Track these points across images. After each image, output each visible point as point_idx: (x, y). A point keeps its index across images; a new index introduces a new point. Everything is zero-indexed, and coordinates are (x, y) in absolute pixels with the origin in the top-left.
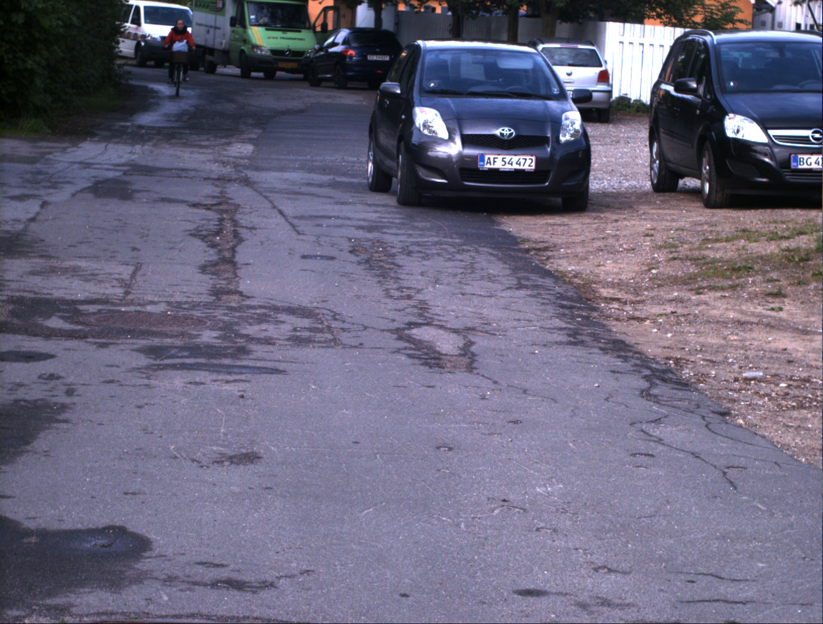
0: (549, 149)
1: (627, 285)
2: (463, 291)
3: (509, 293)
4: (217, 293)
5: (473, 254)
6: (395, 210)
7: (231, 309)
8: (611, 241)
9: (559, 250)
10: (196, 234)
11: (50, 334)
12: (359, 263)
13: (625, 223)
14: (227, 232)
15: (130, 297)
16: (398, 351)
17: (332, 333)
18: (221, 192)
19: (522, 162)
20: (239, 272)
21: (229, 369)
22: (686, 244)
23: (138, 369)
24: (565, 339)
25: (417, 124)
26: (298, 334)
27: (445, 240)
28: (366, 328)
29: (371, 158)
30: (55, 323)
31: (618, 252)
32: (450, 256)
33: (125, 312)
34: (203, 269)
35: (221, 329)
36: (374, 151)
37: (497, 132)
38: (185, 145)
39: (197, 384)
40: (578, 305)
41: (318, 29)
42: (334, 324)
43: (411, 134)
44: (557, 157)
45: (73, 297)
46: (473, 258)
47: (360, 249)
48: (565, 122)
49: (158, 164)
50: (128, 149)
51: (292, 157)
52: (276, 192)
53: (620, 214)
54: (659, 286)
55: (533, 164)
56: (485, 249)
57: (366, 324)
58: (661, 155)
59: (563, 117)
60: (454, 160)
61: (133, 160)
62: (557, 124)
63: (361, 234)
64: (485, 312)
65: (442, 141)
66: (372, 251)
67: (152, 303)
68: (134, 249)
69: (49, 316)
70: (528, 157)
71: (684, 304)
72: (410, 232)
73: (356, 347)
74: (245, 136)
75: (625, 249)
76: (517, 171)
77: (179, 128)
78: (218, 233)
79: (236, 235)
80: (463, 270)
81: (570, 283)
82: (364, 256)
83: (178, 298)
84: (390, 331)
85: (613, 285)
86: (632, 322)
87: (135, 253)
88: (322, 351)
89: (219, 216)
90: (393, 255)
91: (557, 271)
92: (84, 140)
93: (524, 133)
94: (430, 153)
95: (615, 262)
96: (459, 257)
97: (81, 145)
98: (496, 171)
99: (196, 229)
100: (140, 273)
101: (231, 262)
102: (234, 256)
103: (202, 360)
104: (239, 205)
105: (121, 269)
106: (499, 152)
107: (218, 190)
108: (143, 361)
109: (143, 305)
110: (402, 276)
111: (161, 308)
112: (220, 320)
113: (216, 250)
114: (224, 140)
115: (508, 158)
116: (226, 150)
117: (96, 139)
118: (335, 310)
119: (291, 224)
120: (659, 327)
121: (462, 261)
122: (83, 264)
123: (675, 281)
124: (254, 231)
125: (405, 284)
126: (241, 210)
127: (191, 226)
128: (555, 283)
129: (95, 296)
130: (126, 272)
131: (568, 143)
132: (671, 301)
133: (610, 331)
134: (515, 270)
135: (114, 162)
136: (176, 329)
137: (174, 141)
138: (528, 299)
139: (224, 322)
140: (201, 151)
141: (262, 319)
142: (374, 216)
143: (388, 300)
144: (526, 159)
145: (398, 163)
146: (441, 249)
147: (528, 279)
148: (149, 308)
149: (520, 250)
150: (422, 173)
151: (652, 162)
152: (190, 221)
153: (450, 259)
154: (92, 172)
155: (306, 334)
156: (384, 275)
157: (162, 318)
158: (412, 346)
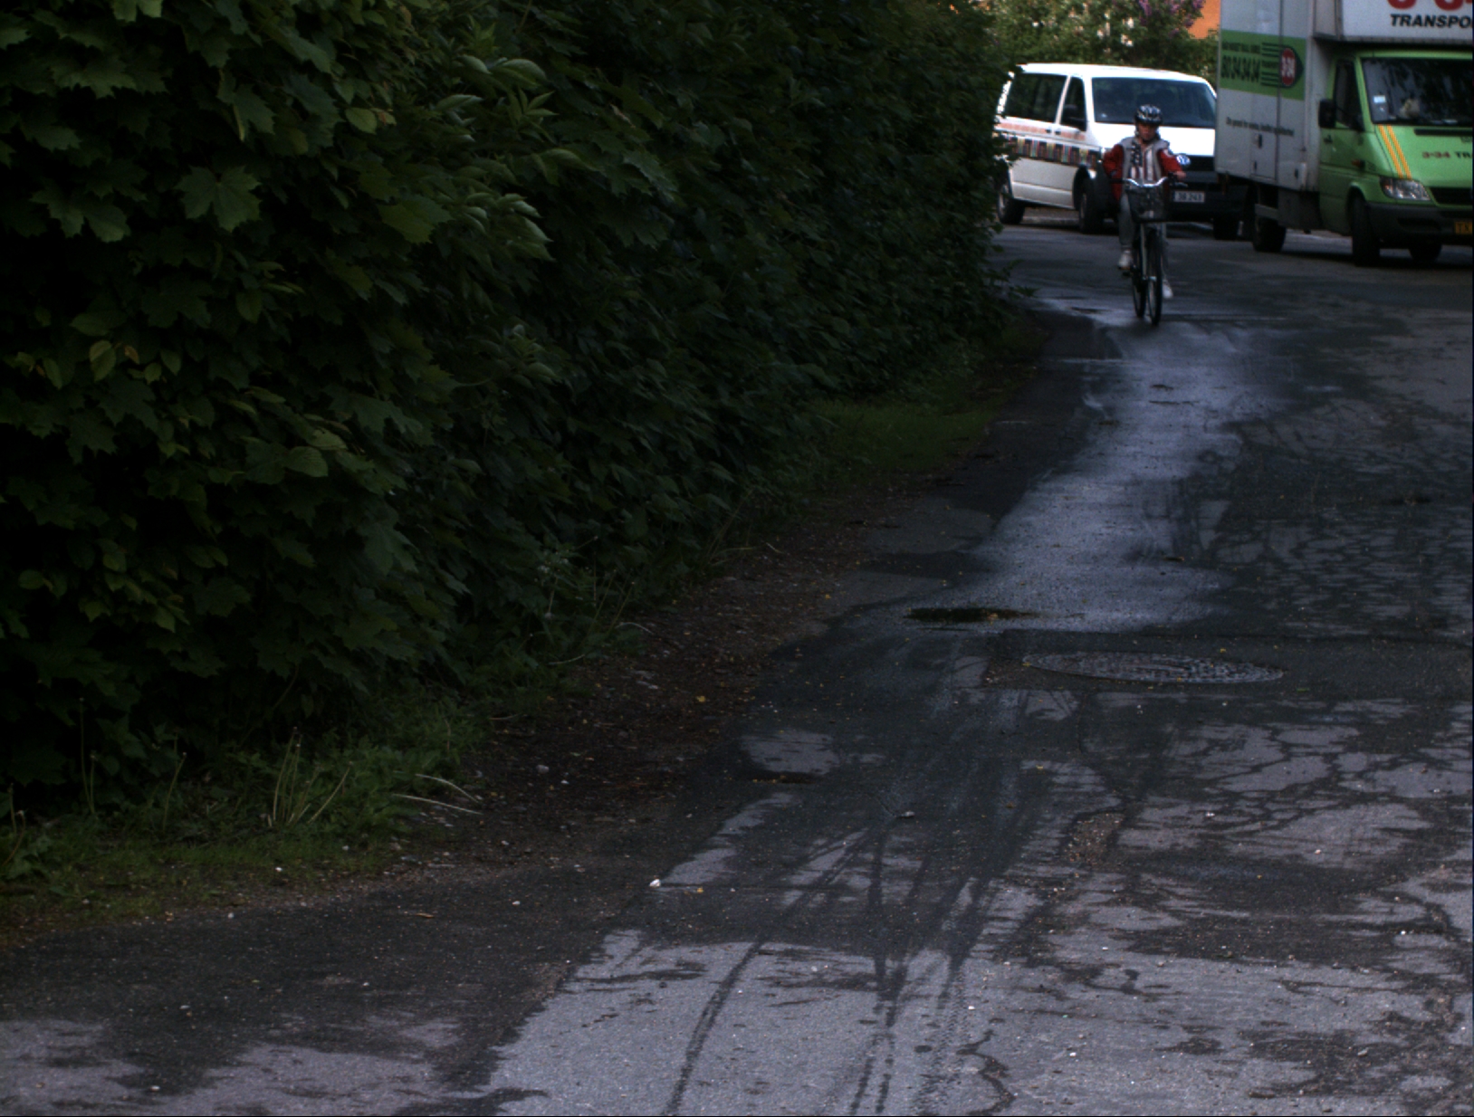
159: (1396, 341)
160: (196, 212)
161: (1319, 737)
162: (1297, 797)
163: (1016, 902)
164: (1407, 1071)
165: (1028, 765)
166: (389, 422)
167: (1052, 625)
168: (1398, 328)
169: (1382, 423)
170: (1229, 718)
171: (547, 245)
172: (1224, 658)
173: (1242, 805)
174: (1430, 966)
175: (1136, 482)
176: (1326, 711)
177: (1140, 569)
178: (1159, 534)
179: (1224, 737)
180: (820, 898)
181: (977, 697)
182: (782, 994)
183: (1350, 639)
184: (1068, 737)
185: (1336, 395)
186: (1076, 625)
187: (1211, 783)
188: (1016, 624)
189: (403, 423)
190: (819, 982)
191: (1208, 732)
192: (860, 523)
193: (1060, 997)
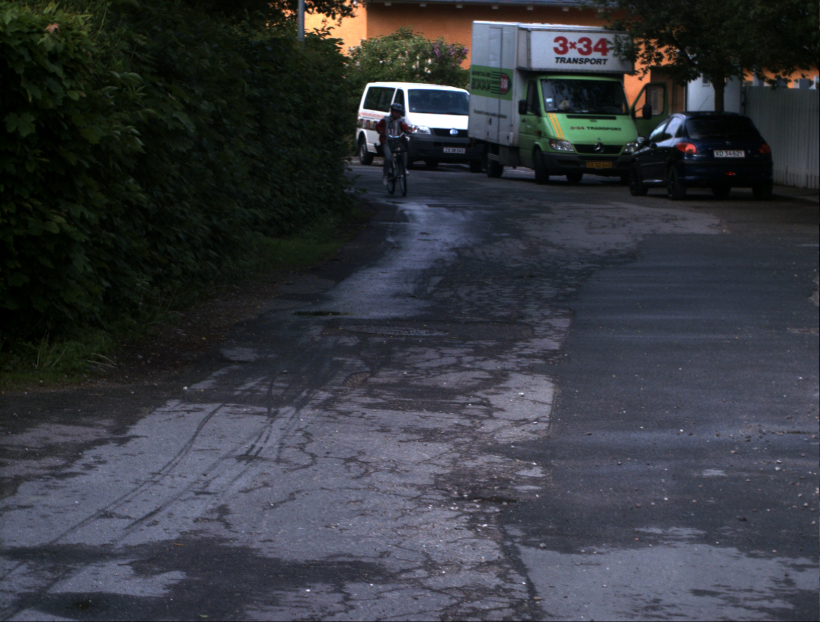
74: (536, 344)
77: (411, 322)
116: (490, 414)
159: (544, 216)
160: (11, 130)
161: (457, 352)
162: (441, 370)
163: (323, 395)
164: (457, 437)
165: (335, 359)
166: (82, 214)
167: (355, 317)
168: (547, 210)
169: (524, 248)
170: (421, 345)
171: (143, 147)
172: (425, 328)
173: (419, 371)
174: (476, 413)
175: (404, 270)
176: (462, 344)
177: (397, 300)
178: (410, 288)
179: (417, 351)
180: (248, 393)
181: (318, 339)
182: (232, 416)
183: (481, 322)
184: (354, 351)
185: (506, 237)
186: (365, 317)
187: (408, 365)
188: (339, 317)
189: (88, 214)
190: (247, 413)
191: (411, 350)
192: (276, 283)
193: (335, 418)
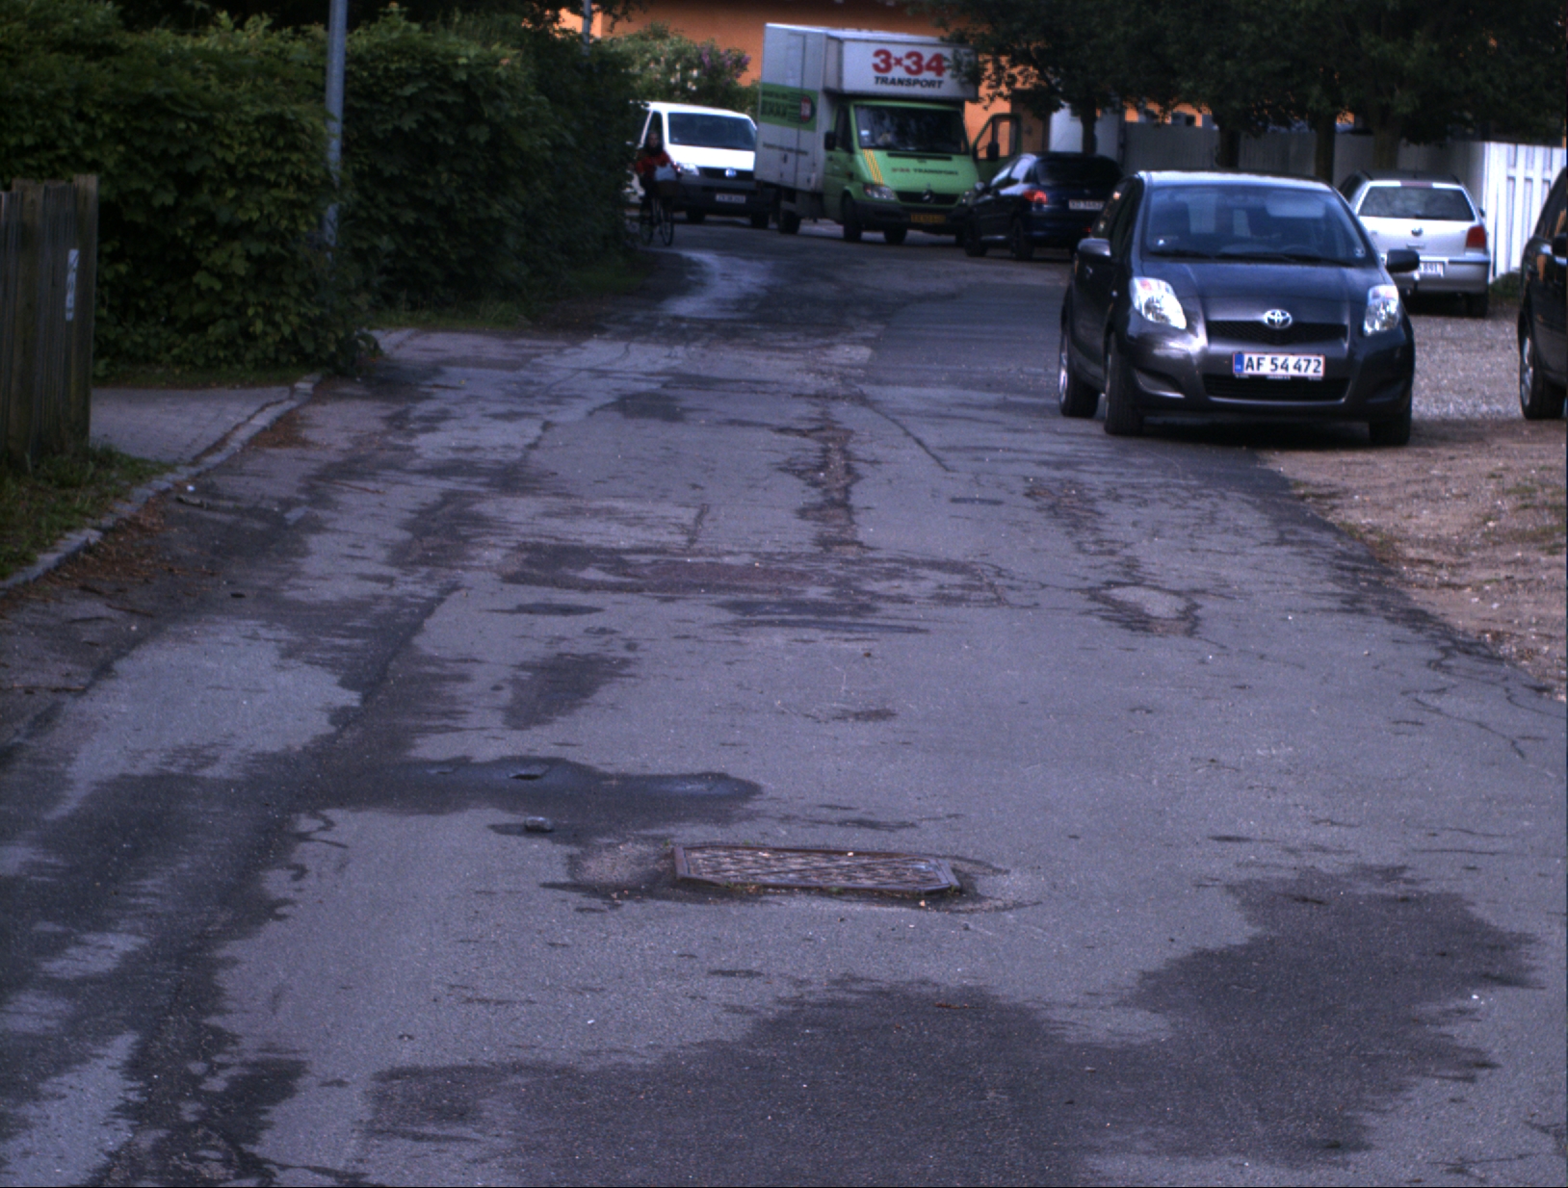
0: (1346, 345)
1: (1448, 543)
2: (1194, 547)
3: (1263, 550)
4: (825, 543)
5: (1215, 500)
6: (1100, 441)
7: (848, 562)
8: (1435, 484)
9: (1352, 497)
10: (789, 468)
11: (589, 587)
12: (1039, 509)
13: (1465, 461)
14: (836, 467)
15: (696, 546)
16: (1089, 612)
17: (995, 592)
18: (823, 413)
19: (1304, 364)
20: (856, 518)
21: (848, 627)
22: (1551, 487)
23: (722, 625)
24: (1335, 604)
25: (1137, 305)
26: (946, 592)
27: (1175, 481)
28: (1044, 586)
29: (1065, 362)
30: (592, 574)
31: (1443, 499)
32: (1180, 502)
33: (691, 565)
34: (803, 513)
35: (833, 585)
36: (1069, 352)
37: (1266, 317)
38: (757, 346)
39: (805, 641)
40: (1367, 567)
41: (982, 154)
42: (998, 582)
43: (1126, 321)
44: (1360, 358)
45: (614, 545)
46: (1215, 505)
47: (1042, 492)
48: (1372, 302)
49: (717, 374)
50: (666, 351)
51: (935, 366)
52: (910, 414)
53: (1462, 449)
54: (1495, 544)
55: (1321, 369)
56: (1236, 494)
57: (1043, 582)
58: (1536, 359)
59: (1370, 294)
60: (1195, 362)
61: (674, 368)
62: (1359, 305)
63: (1044, 472)
64: (1224, 573)
65: (1176, 333)
66: (1061, 494)
67: (730, 553)
68: (695, 487)
69: (584, 567)
70: (1312, 358)
71: (1528, 568)
72: (1120, 470)
73: (1028, 607)
74: (856, 334)
75: (1453, 495)
76: (1295, 380)
77: (744, 321)
78: (823, 466)
79: (849, 470)
80: (1197, 521)
81: (1362, 539)
82: (1046, 501)
83: (768, 547)
84: (1081, 590)
85: (1426, 543)
86: (1446, 590)
87: (698, 492)
88: (980, 611)
89: (821, 445)
90: (1092, 501)
91: (1343, 524)
92: (588, 336)
93: (1309, 318)
94: (1158, 352)
95: (1436, 512)
96: (1196, 504)
97: (585, 344)
98: (1262, 380)
99: (788, 462)
100: (708, 517)
101: (845, 505)
102: (847, 498)
103: (811, 617)
104: (852, 432)
105: (680, 511)
106: (1267, 349)
107: (818, 410)
108: (727, 616)
109: (719, 555)
110: (1101, 527)
111: (746, 559)
112: (832, 575)
113: (820, 490)
114: (820, 341)
115: (1280, 359)
116: (825, 355)
117: (607, 336)
118: (1000, 565)
119: (934, 457)
120: (1484, 596)
121: (1197, 508)
122: (620, 504)
123: (1521, 537)
124: (877, 466)
125: (1107, 536)
126: (855, 438)
127: (780, 458)
128: (1337, 539)
129: (645, 545)
130: (688, 516)
131: (1376, 335)
132: (1508, 564)
133: (1409, 599)
134: (1277, 522)
135: (645, 370)
136: (768, 584)
137: (737, 340)
138: (1291, 557)
139: (836, 577)
140: (785, 355)
141: (891, 575)
142: (1067, 448)
143: (1080, 556)
144: (1309, 361)
145: (1106, 367)
146: (1167, 493)
147: (1295, 533)
148: (727, 560)
149: (1291, 497)
150: (1144, 382)
151: (1523, 370)
152: (776, 451)
153: (1179, 507)
154: (613, 384)
155: (959, 592)
156: (1076, 525)
157: (748, 571)
158: (1110, 608)
175: (718, 297)
176: (794, 331)
177: (722, 311)
179: (759, 332)
183: (805, 323)
184: (706, 331)
185: (817, 281)
186: (699, 317)
187: (755, 337)
188: (678, 316)
